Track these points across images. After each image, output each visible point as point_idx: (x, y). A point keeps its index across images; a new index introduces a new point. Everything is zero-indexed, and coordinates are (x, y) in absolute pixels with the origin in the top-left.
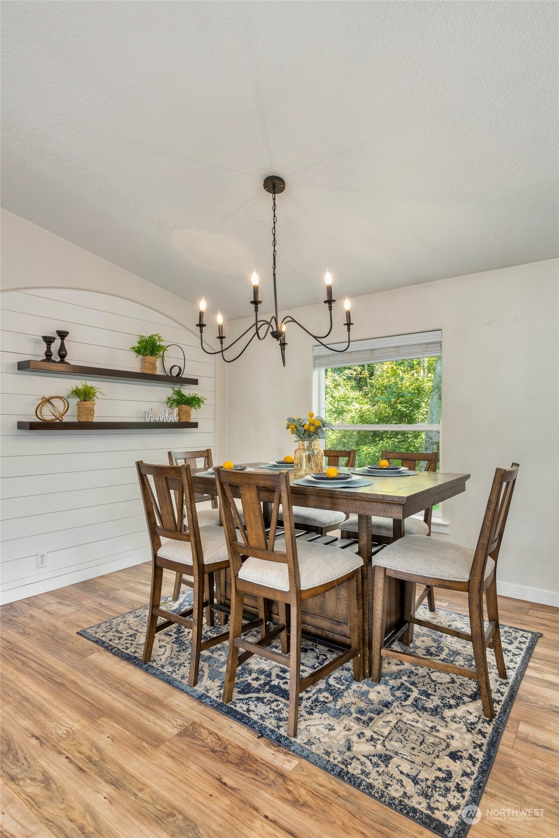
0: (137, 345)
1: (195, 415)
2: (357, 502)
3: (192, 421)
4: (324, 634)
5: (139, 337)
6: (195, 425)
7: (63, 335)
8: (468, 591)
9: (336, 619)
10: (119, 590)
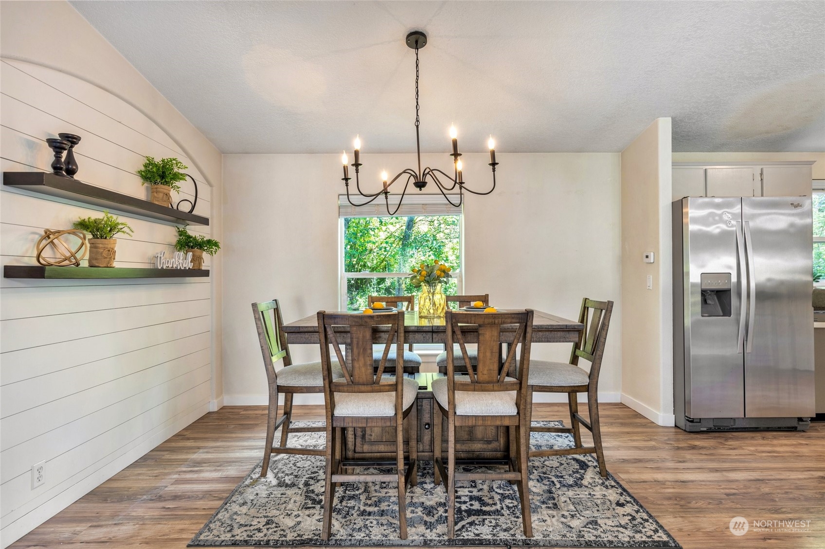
0: (143, 169)
1: (207, 261)
2: (540, 333)
3: (203, 268)
4: (474, 455)
5: (144, 158)
6: (206, 273)
7: (72, 140)
8: (588, 391)
9: (486, 439)
10: (166, 487)
